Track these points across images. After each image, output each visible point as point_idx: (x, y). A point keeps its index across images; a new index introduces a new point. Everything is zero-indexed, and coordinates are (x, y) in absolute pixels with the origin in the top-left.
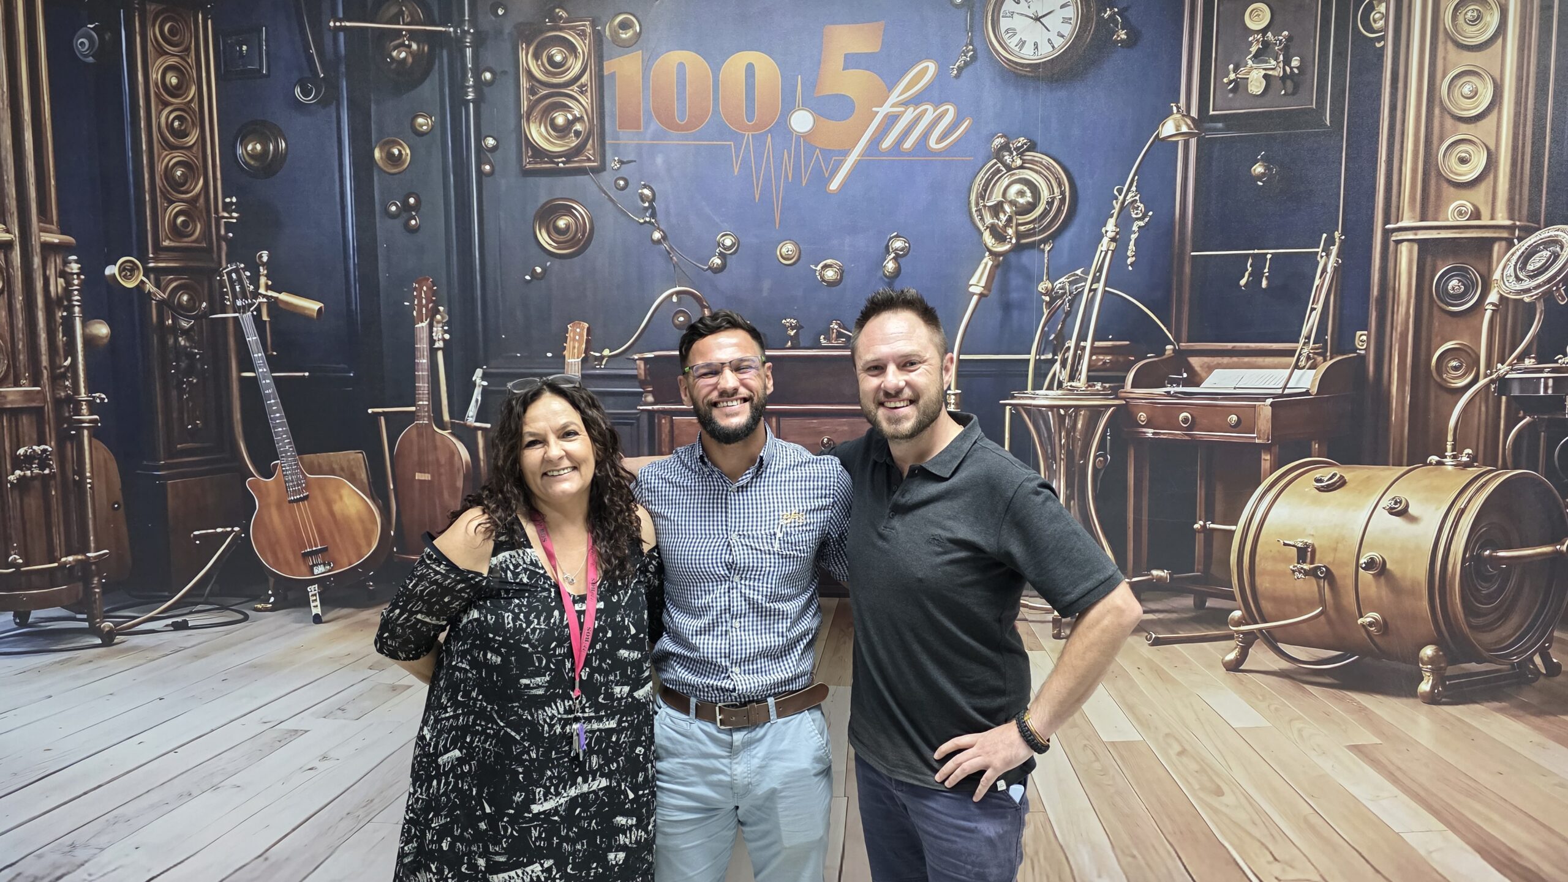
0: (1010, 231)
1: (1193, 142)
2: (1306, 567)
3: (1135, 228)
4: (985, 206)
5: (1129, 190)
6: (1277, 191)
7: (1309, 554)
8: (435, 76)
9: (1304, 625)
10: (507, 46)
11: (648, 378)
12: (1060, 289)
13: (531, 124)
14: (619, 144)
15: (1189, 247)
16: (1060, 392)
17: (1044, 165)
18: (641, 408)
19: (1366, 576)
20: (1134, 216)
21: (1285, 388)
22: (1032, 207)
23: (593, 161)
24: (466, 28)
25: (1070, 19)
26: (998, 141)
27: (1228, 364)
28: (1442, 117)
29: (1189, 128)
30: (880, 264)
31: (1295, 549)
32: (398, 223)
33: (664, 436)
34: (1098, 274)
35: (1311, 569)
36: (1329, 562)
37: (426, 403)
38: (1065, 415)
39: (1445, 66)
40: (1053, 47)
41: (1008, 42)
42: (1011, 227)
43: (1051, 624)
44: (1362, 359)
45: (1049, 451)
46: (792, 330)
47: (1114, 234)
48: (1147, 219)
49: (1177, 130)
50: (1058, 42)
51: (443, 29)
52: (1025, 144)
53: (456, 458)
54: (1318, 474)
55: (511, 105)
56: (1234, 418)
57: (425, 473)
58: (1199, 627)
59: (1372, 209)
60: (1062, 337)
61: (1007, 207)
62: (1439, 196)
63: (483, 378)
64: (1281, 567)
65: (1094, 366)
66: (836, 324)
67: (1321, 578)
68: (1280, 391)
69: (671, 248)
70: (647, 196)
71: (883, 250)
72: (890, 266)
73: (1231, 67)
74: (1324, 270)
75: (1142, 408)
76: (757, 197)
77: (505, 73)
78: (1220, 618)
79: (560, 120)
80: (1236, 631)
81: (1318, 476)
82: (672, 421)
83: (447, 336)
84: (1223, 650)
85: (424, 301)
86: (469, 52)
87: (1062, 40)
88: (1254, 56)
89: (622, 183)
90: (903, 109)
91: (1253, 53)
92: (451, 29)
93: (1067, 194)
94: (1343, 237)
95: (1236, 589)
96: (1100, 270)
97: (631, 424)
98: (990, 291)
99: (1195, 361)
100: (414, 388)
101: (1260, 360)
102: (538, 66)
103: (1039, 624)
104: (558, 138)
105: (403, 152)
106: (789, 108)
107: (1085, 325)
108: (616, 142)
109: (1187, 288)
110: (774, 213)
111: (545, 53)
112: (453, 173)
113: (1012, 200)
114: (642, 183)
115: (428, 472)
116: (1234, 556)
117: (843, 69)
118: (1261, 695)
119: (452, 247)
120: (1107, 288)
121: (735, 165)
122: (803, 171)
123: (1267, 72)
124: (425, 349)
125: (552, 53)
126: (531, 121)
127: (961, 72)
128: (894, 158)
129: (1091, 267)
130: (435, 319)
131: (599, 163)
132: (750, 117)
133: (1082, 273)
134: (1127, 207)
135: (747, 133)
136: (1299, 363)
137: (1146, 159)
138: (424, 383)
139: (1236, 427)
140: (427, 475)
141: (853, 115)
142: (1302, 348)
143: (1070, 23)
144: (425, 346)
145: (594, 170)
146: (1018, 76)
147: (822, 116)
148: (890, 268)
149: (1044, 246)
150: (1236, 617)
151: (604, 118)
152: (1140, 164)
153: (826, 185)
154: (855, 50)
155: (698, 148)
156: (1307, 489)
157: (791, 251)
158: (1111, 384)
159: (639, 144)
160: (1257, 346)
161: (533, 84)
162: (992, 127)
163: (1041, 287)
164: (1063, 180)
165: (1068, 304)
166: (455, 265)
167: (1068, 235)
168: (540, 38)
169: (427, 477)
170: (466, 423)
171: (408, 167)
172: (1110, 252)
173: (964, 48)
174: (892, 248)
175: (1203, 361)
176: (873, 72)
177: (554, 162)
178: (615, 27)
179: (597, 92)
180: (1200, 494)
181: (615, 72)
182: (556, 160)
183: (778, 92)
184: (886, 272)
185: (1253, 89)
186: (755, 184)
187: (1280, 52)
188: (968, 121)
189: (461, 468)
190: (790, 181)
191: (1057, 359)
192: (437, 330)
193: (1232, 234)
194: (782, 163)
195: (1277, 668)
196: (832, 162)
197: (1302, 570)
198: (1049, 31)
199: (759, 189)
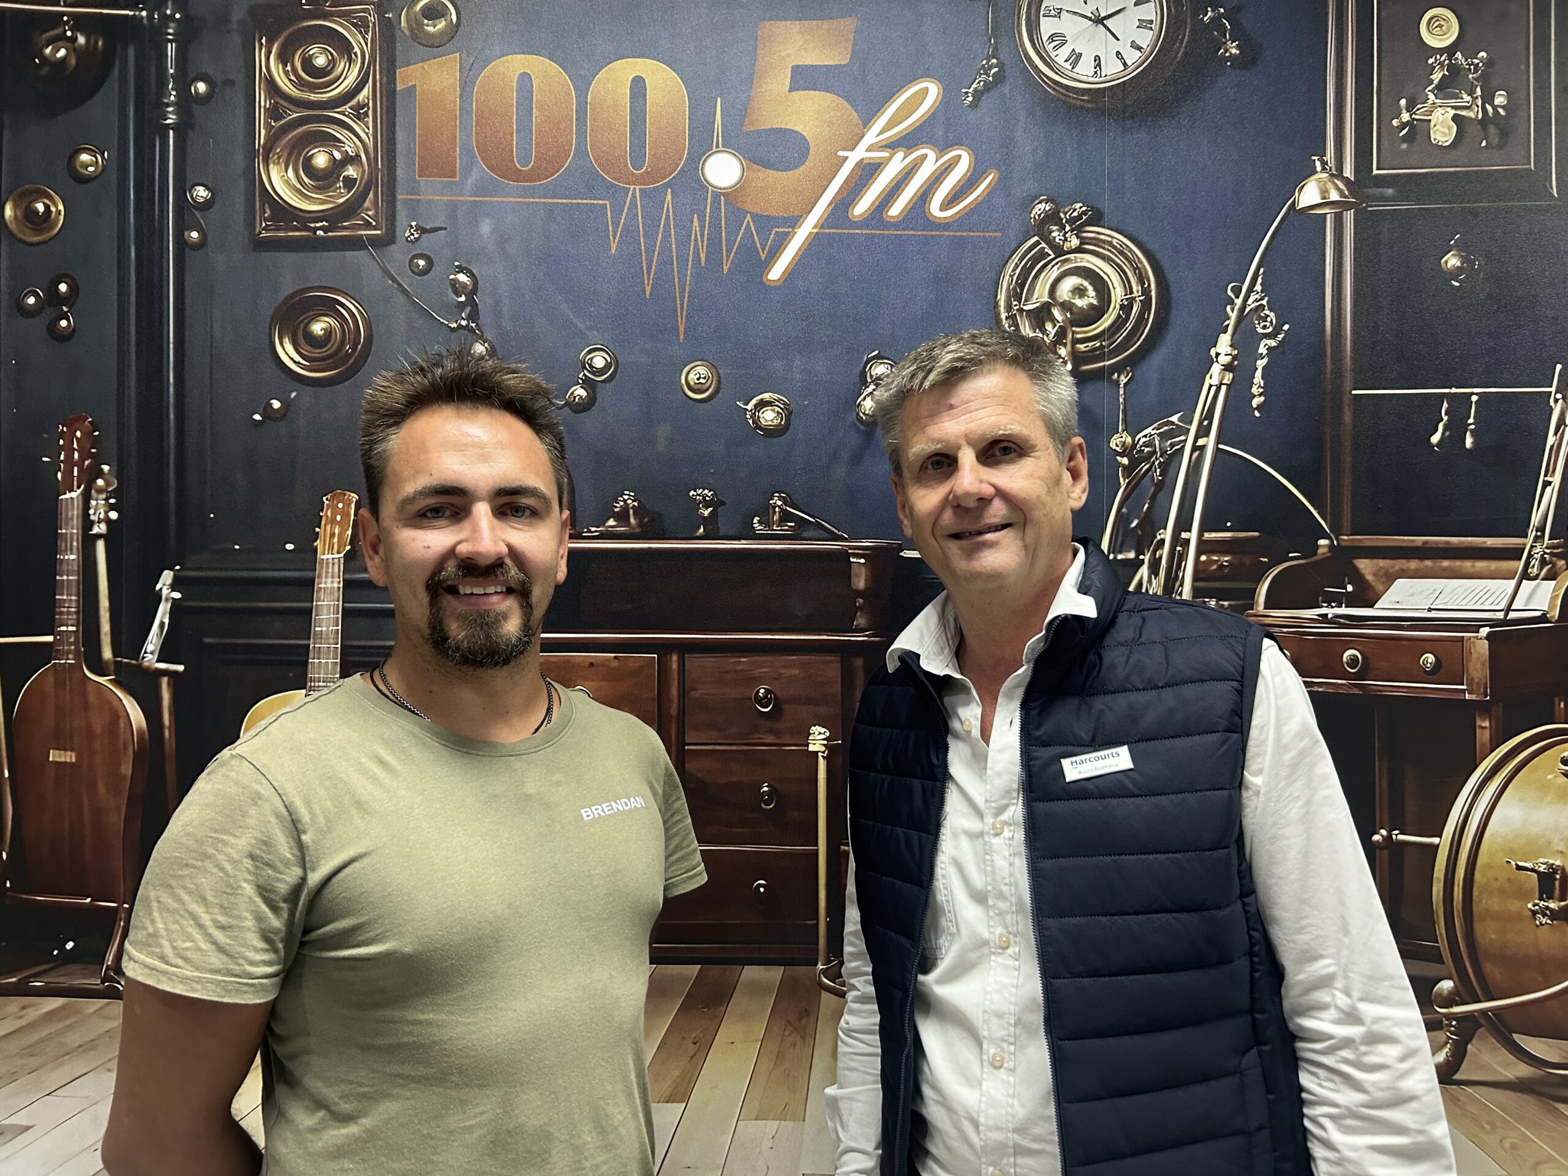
0: (1063, 352)
1: (1349, 216)
2: (1554, 905)
3: (1262, 350)
4: (1021, 310)
5: (1251, 289)
6: (1482, 296)
7: (1557, 883)
8: (112, 86)
10: (235, 41)
12: (1145, 445)
13: (271, 166)
14: (418, 201)
15: (1348, 383)
17: (1114, 247)
20: (1260, 330)
21: (1508, 609)
22: (1096, 313)
23: (375, 228)
24: (168, 12)
25: (1151, 22)
26: (1040, 208)
27: (1416, 570)
29: (1342, 195)
30: (853, 403)
31: (1535, 875)
32: (38, 325)
34: (1205, 423)
35: (1561, 909)
37: (74, 629)
40: (1125, 64)
41: (1053, 54)
42: (1065, 345)
46: (707, 509)
47: (1229, 358)
48: (1281, 337)
49: (1324, 198)
50: (1133, 57)
51: (131, 13)
52: (1085, 213)
53: (122, 725)
54: (1565, 751)
55: (239, 134)
56: (1430, 658)
57: (65, 750)
60: (1152, 523)
61: (1057, 313)
63: (173, 587)
64: (1514, 905)
65: (1204, 571)
66: (780, 498)
68: (1501, 615)
70: (464, 286)
71: (857, 379)
73: (1403, 102)
74: (1561, 422)
76: (648, 290)
77: (230, 83)
79: (321, 160)
80: (1445, 1015)
81: (1565, 754)
83: (114, 515)
85: (76, 455)
86: (171, 49)
87: (1138, 54)
88: (1437, 87)
89: (422, 263)
90: (886, 154)
91: (1436, 82)
92: (144, 13)
93: (1153, 293)
95: (1443, 944)
96: (1210, 416)
99: (1365, 566)
100: (53, 604)
101: (1467, 564)
102: (286, 73)
104: (318, 189)
105: (53, 209)
106: (701, 149)
107: (1187, 503)
108: (413, 197)
109: (1347, 445)
110: (677, 316)
111: (299, 52)
112: (136, 244)
113: (1065, 301)
114: (456, 263)
115: (72, 750)
116: (1437, 889)
117: (790, 91)
118: (1488, 1124)
119: (129, 366)
120: (1220, 446)
121: (611, 238)
122: (724, 248)
123: (1459, 112)
124: (75, 537)
125: (311, 53)
126: (270, 161)
127: (980, 99)
128: (873, 232)
129: (1194, 412)
130: (93, 486)
131: (384, 230)
132: (637, 163)
133: (1179, 420)
134: (1248, 317)
135: (632, 187)
136: (1529, 570)
137: (1275, 241)
138: (71, 595)
139: (1434, 673)
140: (69, 753)
141: (806, 163)
142: (1532, 547)
143: (1151, 29)
144: (75, 531)
145: (374, 241)
146: (1070, 107)
147: (755, 162)
148: (868, 408)
149: (1119, 376)
150: (1446, 992)
151: (395, 159)
152: (1266, 248)
153: (762, 272)
154: (809, 62)
155: (550, 210)
156: (1549, 777)
157: (704, 378)
158: (1232, 603)
159: (452, 201)
160: (1462, 543)
161: (277, 103)
162: (1031, 186)
163: (1115, 443)
164: (1146, 272)
165: (1158, 470)
166: (133, 395)
167: (1158, 359)
168: (290, 30)
169: (69, 757)
170: (141, 665)
171: (58, 232)
172: (1224, 388)
173: (984, 62)
174: (871, 376)
175: (1377, 565)
176: (838, 95)
177: (309, 229)
178: (416, 14)
179: (384, 117)
180: (1380, 785)
181: (414, 86)
182: (312, 225)
183: (685, 122)
184: (861, 415)
185: (1437, 137)
186: (645, 268)
187: (1476, 83)
188: (992, 175)
189: (131, 741)
190: (703, 265)
191: (1143, 560)
192: (97, 504)
193: (1415, 362)
194: (690, 236)
195: (1512, 1077)
196: (772, 236)
197: (1548, 912)
198: (1118, 39)
199: (652, 277)
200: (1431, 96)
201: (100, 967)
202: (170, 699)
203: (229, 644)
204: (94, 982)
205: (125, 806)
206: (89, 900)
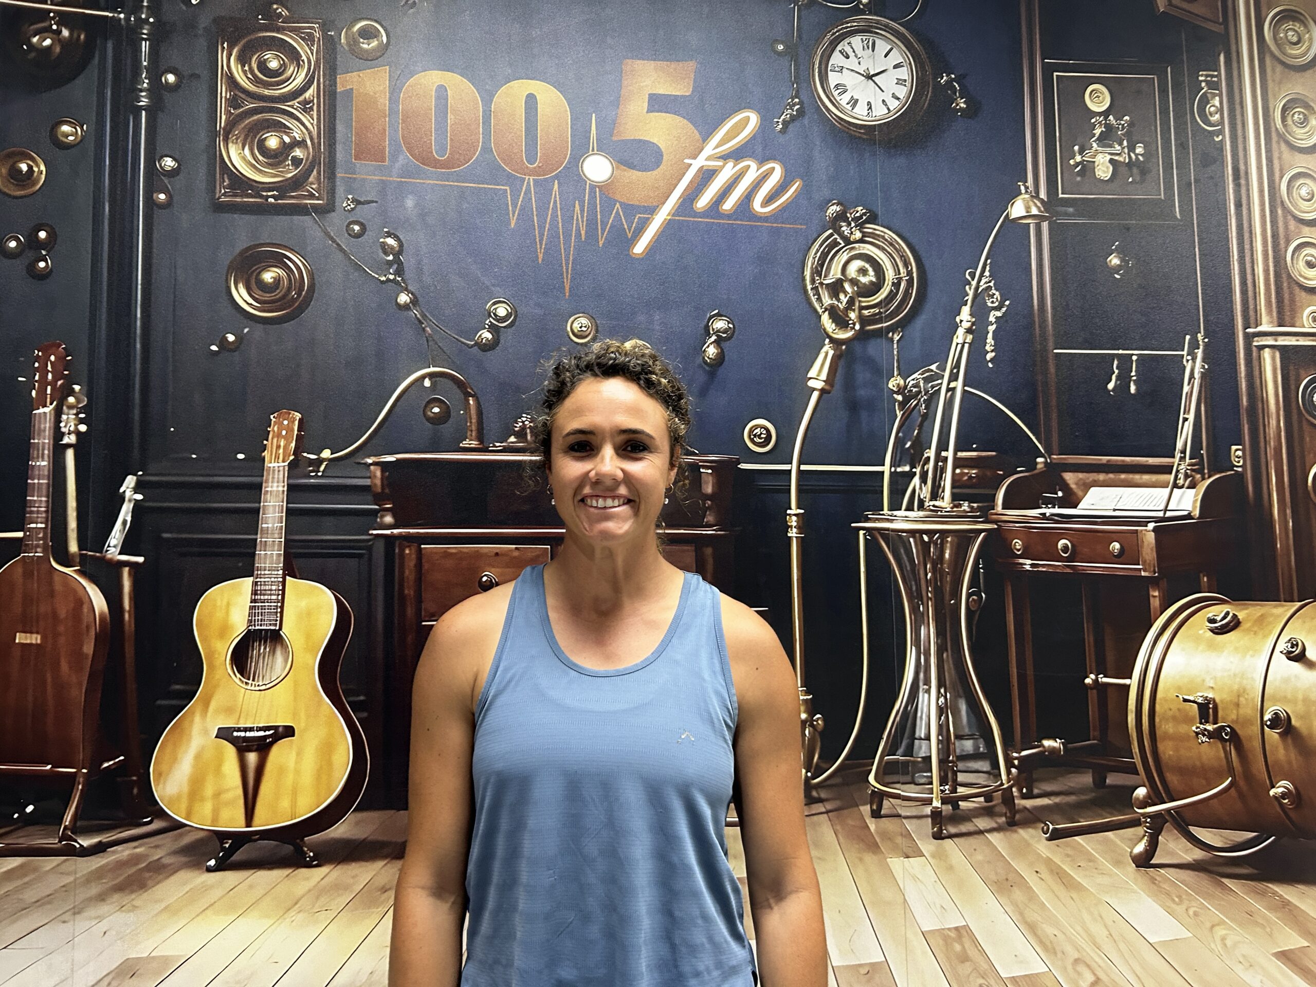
0: (853, 315)
1: (1045, 225)
2: (1210, 727)
3: (992, 319)
4: (821, 284)
5: (982, 275)
6: (1136, 285)
7: (1211, 711)
8: (92, 73)
9: (1215, 800)
10: (202, 43)
11: (387, 491)
12: (914, 386)
13: (230, 145)
14: (355, 179)
15: (1051, 344)
16: (921, 513)
17: (886, 240)
18: (375, 532)
19: (1273, 735)
20: (990, 305)
21: (1166, 510)
22: (875, 287)
23: (318, 199)
24: (143, 16)
25: (905, 81)
26: (833, 209)
27: (1104, 481)
28: (1285, 217)
29: (1040, 211)
30: (699, 349)
31: (1195, 705)
32: (19, 265)
33: (407, 572)
34: (955, 371)
35: (1215, 730)
36: (1233, 721)
37: (43, 526)
38: (929, 543)
39: (1281, 166)
40: (888, 109)
41: (838, 98)
42: (854, 310)
43: (930, 820)
44: (1240, 476)
45: (914, 588)
47: (969, 324)
48: (1004, 309)
49: (1028, 212)
50: (894, 104)
51: (111, 15)
52: (864, 214)
53: (85, 610)
54: (1212, 611)
55: (203, 117)
56: (1116, 545)
57: (31, 633)
58: (1100, 811)
59: (1231, 310)
60: (921, 445)
61: (847, 286)
62: (1292, 301)
63: (136, 490)
64: (1183, 729)
65: (959, 480)
67: (1226, 740)
68: (1161, 514)
69: (424, 316)
70: (392, 248)
71: (703, 332)
72: (712, 351)
73: (1076, 148)
74: (1192, 376)
75: (1016, 534)
76: (541, 256)
77: (197, 77)
78: (1123, 797)
79: (273, 142)
80: (1143, 815)
81: (1210, 615)
82: (421, 549)
83: (83, 428)
84: (1131, 840)
85: (50, 376)
86: (145, 46)
87: (897, 103)
88: (1097, 139)
89: (357, 228)
91: (1097, 135)
93: (915, 275)
94: (1206, 340)
95: (1137, 760)
96: (957, 366)
97: (360, 556)
98: (832, 386)
99: (1069, 477)
100: (24, 503)
101: (1137, 477)
102: (245, 72)
103: (914, 821)
104: (269, 165)
105: (36, 169)
106: (581, 151)
107: (945, 430)
108: (350, 176)
109: (1053, 390)
110: (563, 278)
111: (256, 56)
112: (109, 201)
113: (853, 278)
114: (386, 230)
115: (37, 633)
116: (1131, 718)
117: (647, 112)
118: (1177, 897)
119: (101, 302)
120: (966, 388)
121: (511, 215)
122: (599, 228)
123: (1113, 157)
124: (47, 446)
125: (266, 57)
126: (230, 141)
127: (787, 127)
128: (712, 220)
129: (946, 363)
130: (65, 402)
131: (325, 201)
132: (531, 158)
133: (937, 368)
134: (981, 295)
135: (527, 177)
136: (1178, 482)
137: (997, 241)
138: (41, 497)
139: (1120, 557)
140: (34, 636)
141: (661, 167)
142: (1179, 464)
143: (905, 85)
144: (47, 441)
145: (315, 208)
146: (852, 137)
147: (622, 164)
148: (711, 354)
149: (893, 335)
150: (1141, 796)
151: (335, 144)
152: (991, 246)
153: (629, 247)
154: (661, 92)
155: (462, 191)
156: (1201, 632)
157: (585, 327)
158: (979, 505)
159: (382, 180)
160: (1133, 461)
161: (235, 94)
162: (826, 193)
163: (892, 384)
164: (909, 259)
165: (923, 405)
166: (104, 326)
167: (919, 322)
168: (249, 38)
169: (35, 639)
170: (105, 556)
171: (40, 188)
172: (967, 346)
173: (790, 100)
174: (713, 329)
175: (1078, 477)
176: (684, 118)
177: (261, 197)
178: (353, 34)
179: (327, 113)
180: (1089, 640)
181: (352, 89)
182: (264, 194)
183: (568, 131)
184: (706, 358)
185: (1100, 173)
186: (538, 240)
187: (1123, 137)
188: (798, 183)
189: (93, 624)
190: (583, 239)
191: (915, 472)
192: (68, 418)
193: (1094, 331)
194: (573, 217)
195: (1190, 859)
196: (636, 220)
197: (1206, 733)
198: (883, 91)
199: (543, 247)
200: (1095, 145)
201: (56, 828)
202: (130, 586)
203: (185, 539)
204: (52, 842)
205: (86, 682)
206: (49, 767)
